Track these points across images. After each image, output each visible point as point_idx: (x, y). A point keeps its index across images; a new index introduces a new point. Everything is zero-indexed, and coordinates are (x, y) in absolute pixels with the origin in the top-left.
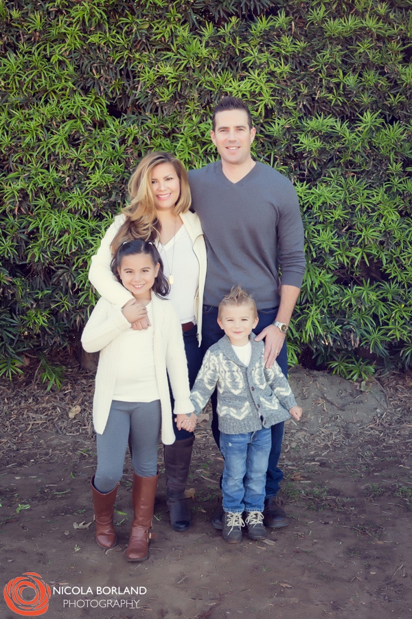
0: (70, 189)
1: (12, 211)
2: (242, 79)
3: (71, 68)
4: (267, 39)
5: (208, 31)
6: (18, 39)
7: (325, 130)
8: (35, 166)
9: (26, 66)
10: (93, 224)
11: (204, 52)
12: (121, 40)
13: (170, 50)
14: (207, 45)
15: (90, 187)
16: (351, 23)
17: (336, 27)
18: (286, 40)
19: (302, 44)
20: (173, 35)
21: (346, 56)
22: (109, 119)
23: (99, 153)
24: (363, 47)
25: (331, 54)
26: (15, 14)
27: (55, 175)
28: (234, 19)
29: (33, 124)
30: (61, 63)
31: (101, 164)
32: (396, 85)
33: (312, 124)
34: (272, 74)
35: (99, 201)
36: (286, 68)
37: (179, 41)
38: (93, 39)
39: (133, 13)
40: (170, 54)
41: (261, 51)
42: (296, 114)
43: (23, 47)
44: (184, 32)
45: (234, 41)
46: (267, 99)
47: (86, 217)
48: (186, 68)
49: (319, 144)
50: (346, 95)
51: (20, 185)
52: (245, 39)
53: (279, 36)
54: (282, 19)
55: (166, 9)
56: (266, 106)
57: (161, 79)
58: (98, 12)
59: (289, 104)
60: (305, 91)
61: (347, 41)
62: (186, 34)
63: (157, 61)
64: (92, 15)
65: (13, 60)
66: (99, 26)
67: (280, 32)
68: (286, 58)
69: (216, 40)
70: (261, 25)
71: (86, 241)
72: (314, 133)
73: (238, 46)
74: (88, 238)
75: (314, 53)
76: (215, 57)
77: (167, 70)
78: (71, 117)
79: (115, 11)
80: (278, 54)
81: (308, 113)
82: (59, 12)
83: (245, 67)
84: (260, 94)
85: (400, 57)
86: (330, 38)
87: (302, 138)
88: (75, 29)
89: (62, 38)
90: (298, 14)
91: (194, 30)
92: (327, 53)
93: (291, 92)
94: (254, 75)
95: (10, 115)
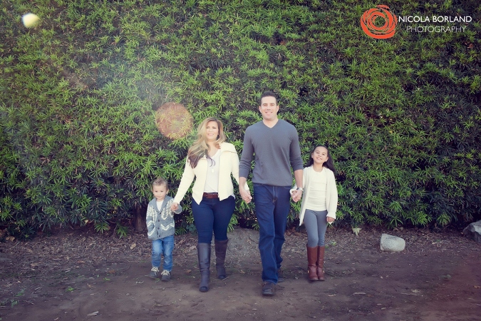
0: (134, 142)
1: (107, 152)
2: (212, 94)
3: (136, 89)
4: (223, 77)
5: (197, 73)
6: (113, 76)
7: (248, 116)
8: (118, 132)
9: (116, 88)
10: (144, 158)
11: (195, 82)
12: (159, 77)
13: (180, 81)
14: (197, 80)
15: (143, 141)
16: (259, 71)
17: (252, 72)
18: (231, 78)
19: (238, 80)
20: (182, 75)
21: (257, 85)
22: (152, 111)
23: (147, 126)
24: (264, 81)
25: (250, 84)
26: (113, 65)
27: (128, 136)
28: (208, 69)
29: (118, 113)
30: (132, 86)
31: (148, 131)
32: (279, 97)
33: (243, 113)
34: (225, 92)
35: (147, 147)
36: (231, 90)
37: (184, 77)
38: (147, 76)
39: (165, 66)
40: (180, 83)
41: (220, 82)
42: (236, 109)
43: (115, 79)
44: (186, 74)
45: (208, 78)
46: (223, 102)
47: (141, 155)
48: (187, 89)
49: (245, 122)
50: (257, 101)
51: (112, 140)
52: (213, 77)
53: (228, 76)
54: (229, 69)
55: (179, 64)
56: (222, 105)
57: (176, 94)
58: (149, 65)
59: (233, 105)
60: (239, 99)
61: (257, 78)
62: (187, 75)
63: (175, 86)
64: (146, 66)
65: (110, 85)
66: (149, 71)
67: (228, 74)
68: (231, 85)
69: (201, 78)
70: (220, 71)
71: (141, 165)
72: (243, 117)
73: (210, 80)
74: (142, 164)
75: (243, 84)
76: (200, 84)
77: (179, 90)
78: (135, 110)
79: (157, 65)
80: (227, 83)
81: (241, 109)
82: (132, 65)
83: (213, 89)
84: (220, 100)
85: (280, 86)
86: (250, 77)
87: (238, 120)
88: (139, 72)
89: (133, 76)
90: (236, 67)
91: (191, 73)
92: (249, 83)
93: (233, 100)
94: (217, 92)
95: (108, 109)
